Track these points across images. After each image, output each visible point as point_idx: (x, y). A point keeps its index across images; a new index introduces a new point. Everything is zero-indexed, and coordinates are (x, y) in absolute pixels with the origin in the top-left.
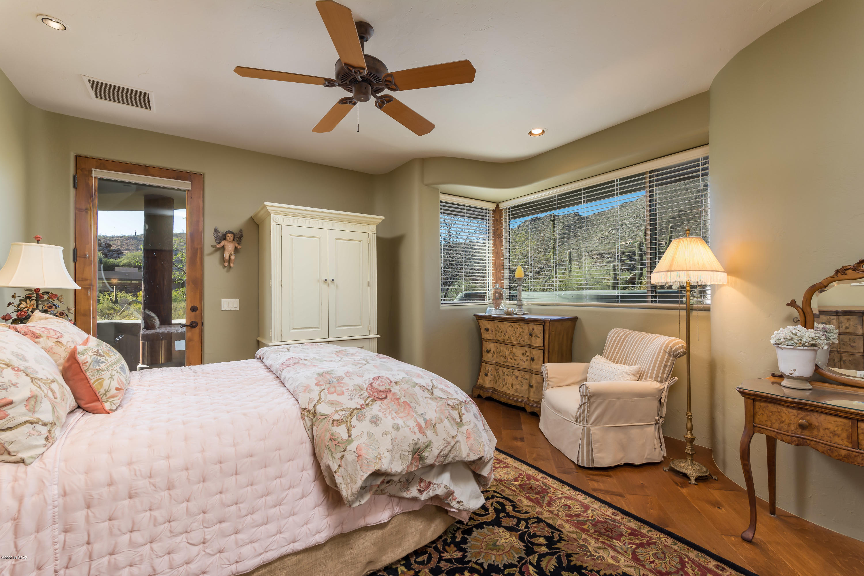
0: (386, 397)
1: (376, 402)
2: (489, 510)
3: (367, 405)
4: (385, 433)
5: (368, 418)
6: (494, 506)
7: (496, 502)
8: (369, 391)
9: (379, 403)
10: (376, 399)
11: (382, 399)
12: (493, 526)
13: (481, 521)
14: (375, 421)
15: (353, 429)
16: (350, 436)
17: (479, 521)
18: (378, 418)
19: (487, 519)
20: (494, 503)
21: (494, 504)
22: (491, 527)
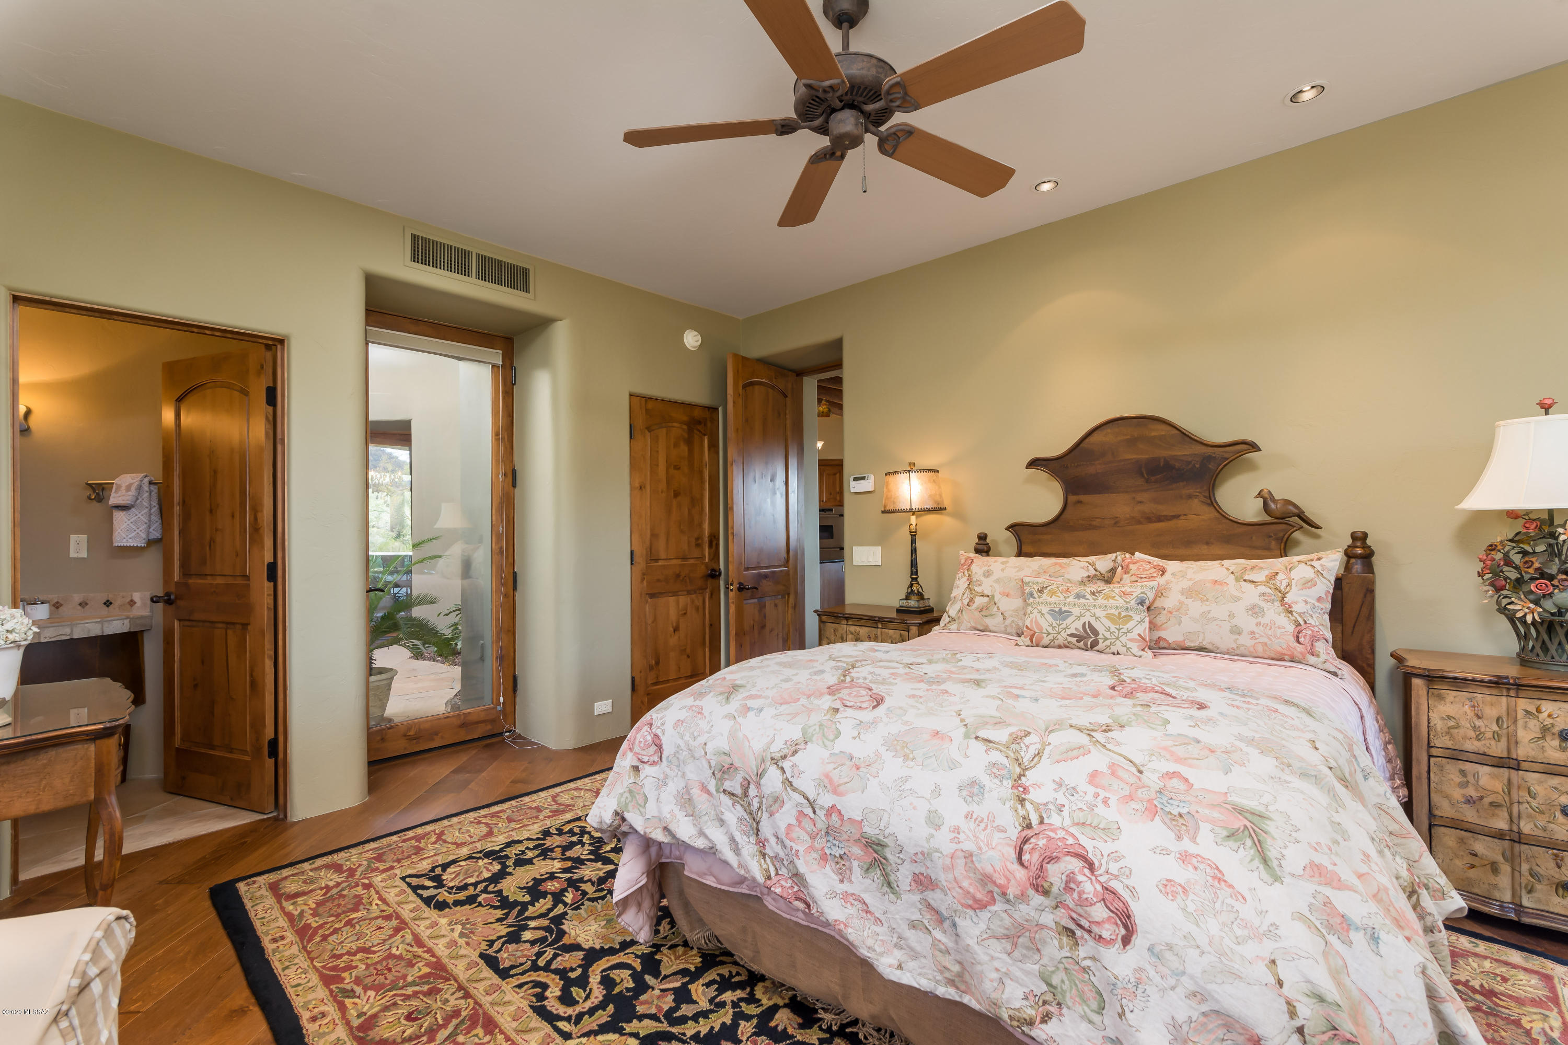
0: (1021, 863)
1: (1020, 829)
2: (599, 980)
3: (1022, 801)
4: (937, 792)
5: (986, 780)
6: (585, 991)
7: (578, 1002)
8: (1061, 834)
9: (1014, 833)
10: (1029, 833)
11: (1021, 850)
12: (602, 948)
13: (623, 954)
14: (973, 790)
15: (985, 748)
16: (977, 738)
17: (625, 954)
18: (975, 798)
19: (608, 960)
20: (581, 1001)
21: (584, 995)
22: (606, 947)
